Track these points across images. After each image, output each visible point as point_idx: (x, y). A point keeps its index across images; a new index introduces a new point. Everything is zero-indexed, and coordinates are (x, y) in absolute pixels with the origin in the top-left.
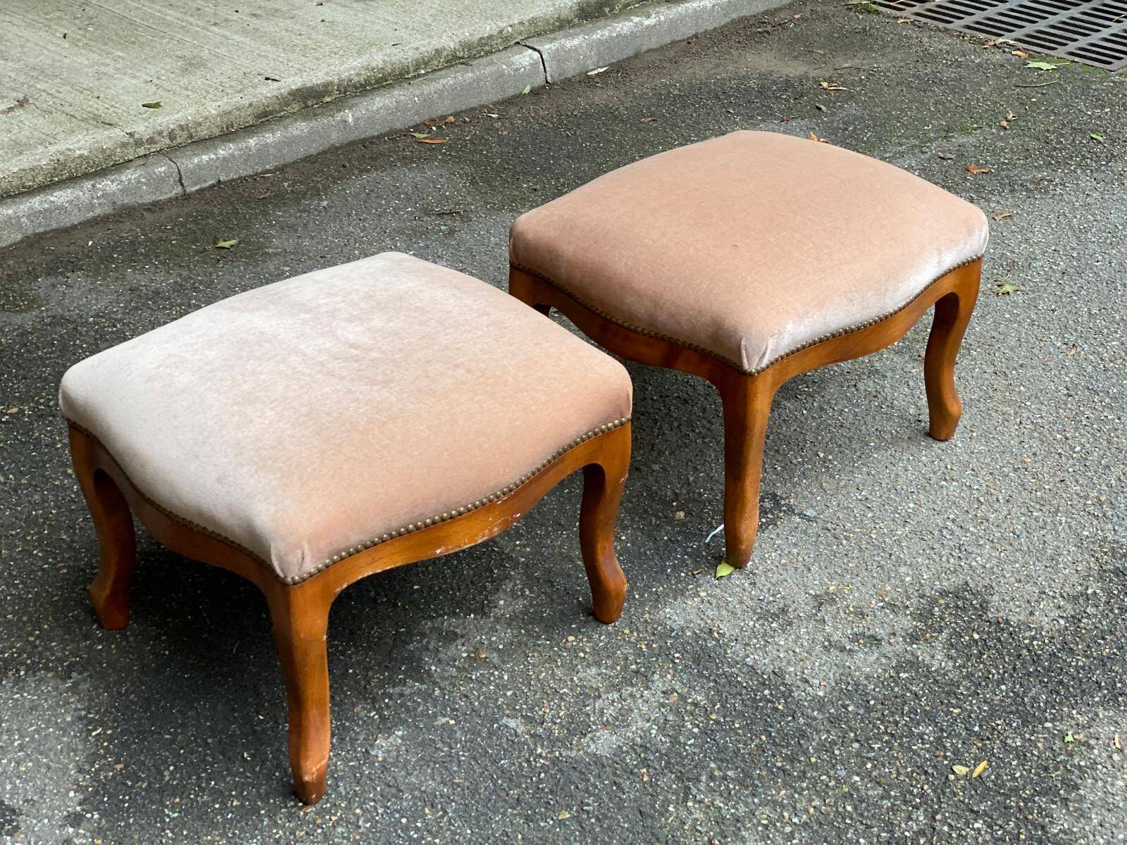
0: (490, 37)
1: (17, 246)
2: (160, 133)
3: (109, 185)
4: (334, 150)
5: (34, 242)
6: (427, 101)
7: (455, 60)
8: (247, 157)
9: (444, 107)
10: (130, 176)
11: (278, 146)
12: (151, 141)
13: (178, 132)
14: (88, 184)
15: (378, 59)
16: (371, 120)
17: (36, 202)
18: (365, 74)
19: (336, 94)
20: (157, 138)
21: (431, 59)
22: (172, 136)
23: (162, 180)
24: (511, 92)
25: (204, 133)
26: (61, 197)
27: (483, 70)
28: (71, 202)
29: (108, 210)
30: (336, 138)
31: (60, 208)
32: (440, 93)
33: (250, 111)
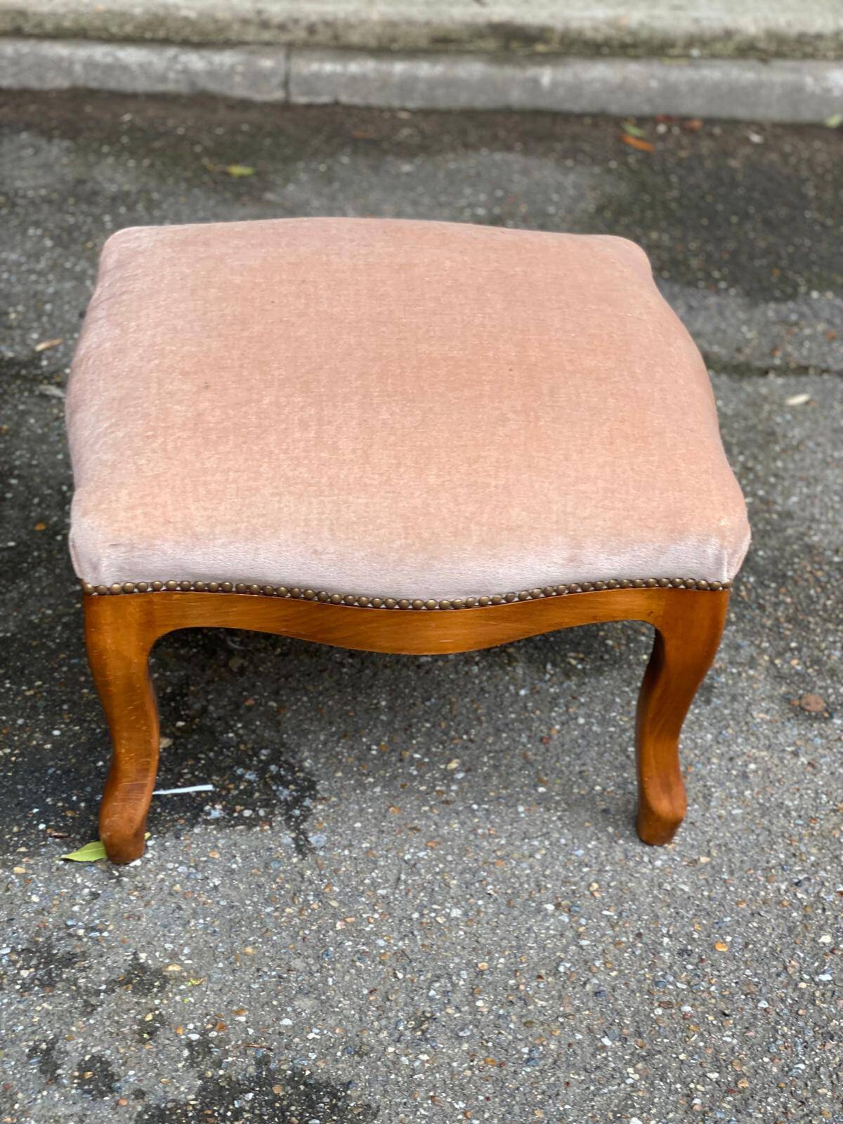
0: (819, 37)
1: (60, 93)
2: (296, 21)
3: (195, 61)
4: (508, 112)
5: (79, 96)
6: (670, 90)
7: (748, 50)
8: (385, 83)
9: (694, 106)
10: (226, 59)
11: (433, 84)
12: (282, 27)
13: (321, 28)
14: (171, 52)
15: (635, 17)
16: (576, 89)
17: (100, 53)
18: (606, 31)
19: (555, 46)
20: (291, 26)
21: (715, 39)
22: (311, 29)
23: (264, 76)
24: (807, 115)
25: (355, 38)
26: (132, 56)
27: (779, 75)
28: (141, 66)
29: (183, 88)
30: (517, 97)
31: (125, 68)
32: (694, 87)
33: (425, 31)
